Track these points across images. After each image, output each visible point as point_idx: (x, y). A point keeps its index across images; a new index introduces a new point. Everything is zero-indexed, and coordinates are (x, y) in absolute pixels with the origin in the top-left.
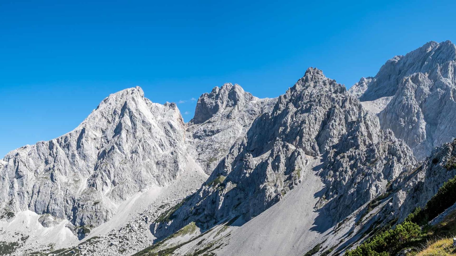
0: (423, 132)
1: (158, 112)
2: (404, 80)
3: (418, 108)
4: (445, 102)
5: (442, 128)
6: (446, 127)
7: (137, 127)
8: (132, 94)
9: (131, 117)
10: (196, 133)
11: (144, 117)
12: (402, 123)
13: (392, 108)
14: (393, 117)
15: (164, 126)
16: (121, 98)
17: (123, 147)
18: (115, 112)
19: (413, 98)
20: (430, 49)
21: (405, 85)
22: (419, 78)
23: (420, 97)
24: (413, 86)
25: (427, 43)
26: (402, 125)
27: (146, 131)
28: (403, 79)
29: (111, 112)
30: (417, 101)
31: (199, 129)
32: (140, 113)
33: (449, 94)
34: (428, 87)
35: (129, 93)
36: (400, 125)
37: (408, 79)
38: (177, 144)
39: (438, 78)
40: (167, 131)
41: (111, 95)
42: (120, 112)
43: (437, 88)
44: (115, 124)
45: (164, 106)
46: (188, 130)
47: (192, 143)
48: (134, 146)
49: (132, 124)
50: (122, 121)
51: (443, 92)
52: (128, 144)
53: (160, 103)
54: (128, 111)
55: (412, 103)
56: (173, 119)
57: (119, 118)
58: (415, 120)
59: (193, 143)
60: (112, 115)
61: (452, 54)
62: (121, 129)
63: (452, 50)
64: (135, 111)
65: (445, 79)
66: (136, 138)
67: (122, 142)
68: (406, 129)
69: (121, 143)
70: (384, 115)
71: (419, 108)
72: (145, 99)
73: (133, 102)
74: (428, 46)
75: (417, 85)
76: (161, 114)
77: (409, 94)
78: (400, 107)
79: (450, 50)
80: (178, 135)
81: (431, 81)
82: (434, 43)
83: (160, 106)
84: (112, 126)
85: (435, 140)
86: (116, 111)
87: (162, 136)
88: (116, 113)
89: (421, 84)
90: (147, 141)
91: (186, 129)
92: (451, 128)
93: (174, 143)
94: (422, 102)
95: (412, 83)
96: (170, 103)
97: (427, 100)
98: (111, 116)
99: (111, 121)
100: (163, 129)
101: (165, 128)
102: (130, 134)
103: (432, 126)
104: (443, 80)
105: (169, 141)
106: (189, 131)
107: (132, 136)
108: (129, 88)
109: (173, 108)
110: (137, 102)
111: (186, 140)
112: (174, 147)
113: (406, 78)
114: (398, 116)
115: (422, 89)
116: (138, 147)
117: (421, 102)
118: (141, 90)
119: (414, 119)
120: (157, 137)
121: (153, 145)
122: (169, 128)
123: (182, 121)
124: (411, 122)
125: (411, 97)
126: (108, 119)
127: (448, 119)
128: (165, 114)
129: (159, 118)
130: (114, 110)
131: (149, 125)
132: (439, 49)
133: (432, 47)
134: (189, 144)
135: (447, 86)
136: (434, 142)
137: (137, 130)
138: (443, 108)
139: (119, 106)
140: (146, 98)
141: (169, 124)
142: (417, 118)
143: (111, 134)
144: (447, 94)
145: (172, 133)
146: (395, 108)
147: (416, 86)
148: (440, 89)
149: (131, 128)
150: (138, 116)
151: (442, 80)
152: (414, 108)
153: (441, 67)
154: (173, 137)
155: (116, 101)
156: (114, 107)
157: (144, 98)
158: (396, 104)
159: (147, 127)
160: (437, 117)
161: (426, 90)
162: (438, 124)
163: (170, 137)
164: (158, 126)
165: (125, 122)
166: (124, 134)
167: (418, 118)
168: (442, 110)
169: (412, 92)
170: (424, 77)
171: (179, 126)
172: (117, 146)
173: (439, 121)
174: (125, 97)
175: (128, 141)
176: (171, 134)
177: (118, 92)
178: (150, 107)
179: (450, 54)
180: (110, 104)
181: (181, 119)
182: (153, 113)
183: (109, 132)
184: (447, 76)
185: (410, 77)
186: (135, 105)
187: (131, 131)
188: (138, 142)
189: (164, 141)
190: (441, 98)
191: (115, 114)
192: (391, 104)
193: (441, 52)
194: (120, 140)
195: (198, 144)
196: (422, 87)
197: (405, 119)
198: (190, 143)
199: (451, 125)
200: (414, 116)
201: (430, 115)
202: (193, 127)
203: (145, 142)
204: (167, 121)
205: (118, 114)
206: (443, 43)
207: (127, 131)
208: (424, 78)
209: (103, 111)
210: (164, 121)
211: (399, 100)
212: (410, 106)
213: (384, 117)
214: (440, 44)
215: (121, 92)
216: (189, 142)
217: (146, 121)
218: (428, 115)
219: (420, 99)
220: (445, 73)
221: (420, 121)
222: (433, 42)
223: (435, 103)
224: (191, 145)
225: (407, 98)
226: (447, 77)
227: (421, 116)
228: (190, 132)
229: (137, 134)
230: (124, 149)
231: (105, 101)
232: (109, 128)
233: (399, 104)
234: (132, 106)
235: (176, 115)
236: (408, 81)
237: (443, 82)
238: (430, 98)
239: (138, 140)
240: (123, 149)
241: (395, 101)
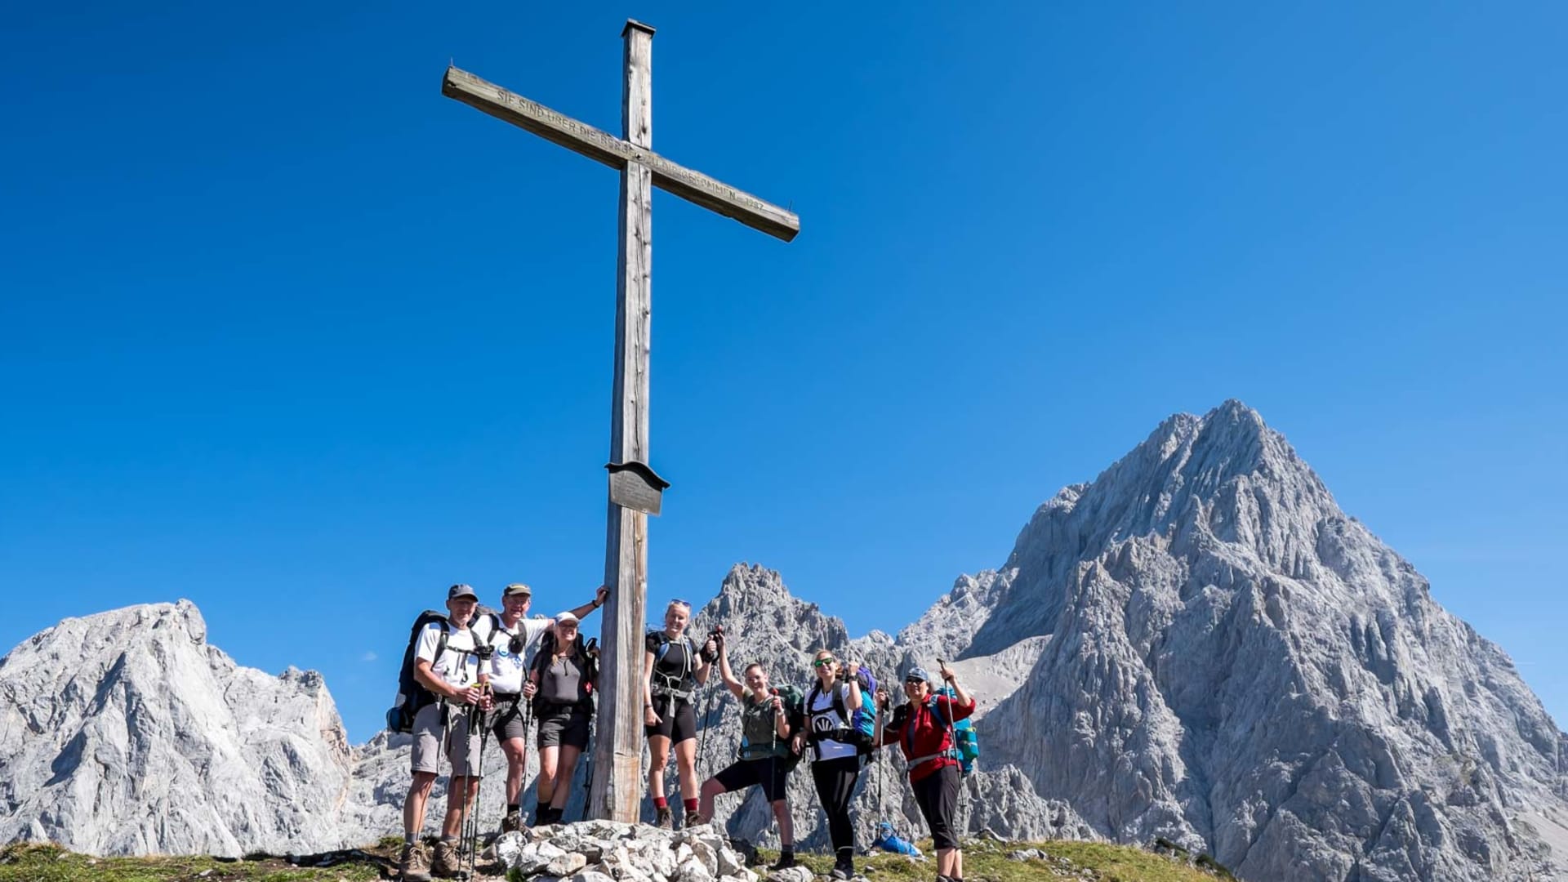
0: (1165, 759)
1: (251, 703)
2: (1082, 574)
3: (1137, 670)
4: (1239, 633)
5: (1239, 732)
6: (1253, 729)
7: (151, 757)
8: (156, 626)
9: (131, 718)
10: (385, 785)
11: (189, 716)
12: (1084, 732)
13: (1049, 677)
14: (1053, 711)
15: (265, 755)
16: (108, 639)
17: (69, 834)
18: (69, 692)
19: (1119, 633)
20: (1171, 446)
21: (1085, 591)
22: (1134, 560)
23: (1145, 625)
24: (1114, 592)
25: (1161, 424)
26: (1086, 735)
27: (187, 770)
28: (1076, 571)
29: (52, 687)
30: (1135, 643)
31: (400, 769)
32: (175, 702)
33: (1249, 599)
34: (1169, 588)
35: (145, 622)
36: (1079, 738)
37: (1094, 567)
38: (302, 827)
39: (1204, 547)
40: (274, 776)
41: (67, 621)
42: (90, 692)
43: (1202, 585)
44: (59, 740)
45: (278, 681)
46: (359, 774)
47: (367, 819)
48: (123, 831)
49: (130, 741)
50: (90, 730)
51: (1226, 595)
52: (100, 820)
53: (264, 670)
54: (123, 692)
55: (1114, 652)
56: (304, 730)
57: (83, 716)
58: (1130, 715)
59: (371, 819)
60: (53, 699)
61: (1248, 447)
62: (78, 761)
63: (1248, 433)
64: (154, 694)
65: (1230, 546)
66: (138, 799)
67: (70, 812)
68: (1101, 753)
69: (65, 815)
70: (1023, 704)
71: (1141, 669)
72: (209, 651)
73: (152, 661)
74: (1165, 432)
75: (1130, 586)
76: (262, 712)
77: (1101, 623)
78: (1073, 676)
79: (1241, 433)
80: (313, 790)
81: (1180, 563)
82: (1185, 421)
83: (265, 680)
84: (46, 744)
85: (1215, 783)
86: (75, 687)
87: (249, 792)
88: (72, 695)
89: (1142, 581)
90: (183, 812)
91: (354, 767)
92: (1271, 730)
93: (292, 820)
94: (1153, 647)
95: (1110, 582)
96: (302, 673)
97: (1170, 634)
98: (49, 704)
99: (43, 725)
100: (259, 769)
101: (266, 762)
102: (114, 781)
103: (1199, 732)
104: (1223, 551)
105: (277, 811)
106: (363, 777)
107: (121, 789)
108: (151, 602)
109: (310, 692)
110: (168, 661)
111: (345, 811)
112: (290, 837)
113: (1088, 565)
114: (1069, 707)
115: (1150, 598)
116: (139, 835)
117: (1148, 645)
118: (195, 614)
119: (1126, 711)
120: (230, 796)
121: (207, 829)
122: (282, 765)
123: (339, 738)
124: (1120, 720)
125: (1110, 633)
126: (32, 716)
127: (1255, 696)
128: (276, 711)
129: (253, 723)
130: (67, 680)
131: (204, 748)
132: (1203, 437)
133: (1177, 435)
134: (356, 826)
135: (1237, 572)
136: (1213, 794)
137: (148, 768)
138: (1235, 657)
139: (92, 667)
140: (212, 647)
141: (285, 750)
142: (1138, 706)
143: (34, 777)
144: (1243, 602)
145: (293, 784)
146: (1057, 681)
147: (1127, 589)
148: (1215, 588)
149: (124, 757)
150: (161, 714)
151: (1216, 554)
152: (1125, 671)
153: (1211, 503)
154: (294, 797)
155: (84, 646)
156: (70, 672)
157: (203, 648)
158: (1061, 661)
159: (195, 756)
160: (1216, 692)
161: (1166, 598)
162: (1220, 721)
163: (282, 796)
164: (242, 755)
165: (101, 735)
166: (85, 779)
167: (1143, 704)
168: (1229, 667)
169: (1114, 614)
170: (1153, 552)
171: (324, 758)
172: (46, 828)
173: (1224, 708)
174: (124, 635)
175: (101, 809)
176: (287, 785)
177: (100, 616)
178: (226, 681)
179: (1245, 449)
180: (55, 656)
181: (338, 733)
182: (231, 702)
183: (24, 770)
184: (1236, 533)
185: (1101, 561)
186: (158, 669)
187: (124, 769)
188: (144, 815)
189: (256, 814)
190: (1222, 622)
191: (69, 699)
192: (1045, 663)
193: (1211, 447)
194: (64, 805)
195: (388, 827)
196: (1147, 589)
197: (1094, 714)
198: (358, 820)
199: (1269, 718)
200: (1126, 700)
201: (1188, 689)
202: (380, 763)
203: (172, 815)
204: (278, 738)
205: (81, 698)
206: (1215, 412)
207: (107, 767)
208: (1150, 555)
209: (18, 682)
210: (268, 739)
211: (1070, 647)
212: (1107, 667)
213: (1026, 713)
214: (1204, 418)
215: (111, 617)
216: (356, 816)
217: (195, 735)
218: (1180, 690)
219: (1145, 635)
220: (1228, 528)
221: (1154, 717)
222: (1180, 418)
223: (1201, 644)
224: (361, 830)
225: (1097, 638)
226: (1235, 538)
227: (1151, 697)
228: (366, 780)
229: (146, 784)
230: (76, 839)
231: (37, 641)
232: (31, 752)
233: (1070, 661)
234: (143, 674)
235: (318, 715)
236: (1095, 576)
237: (1223, 561)
238: (1182, 627)
239: (144, 806)
240: (71, 842)
241: (1058, 651)
